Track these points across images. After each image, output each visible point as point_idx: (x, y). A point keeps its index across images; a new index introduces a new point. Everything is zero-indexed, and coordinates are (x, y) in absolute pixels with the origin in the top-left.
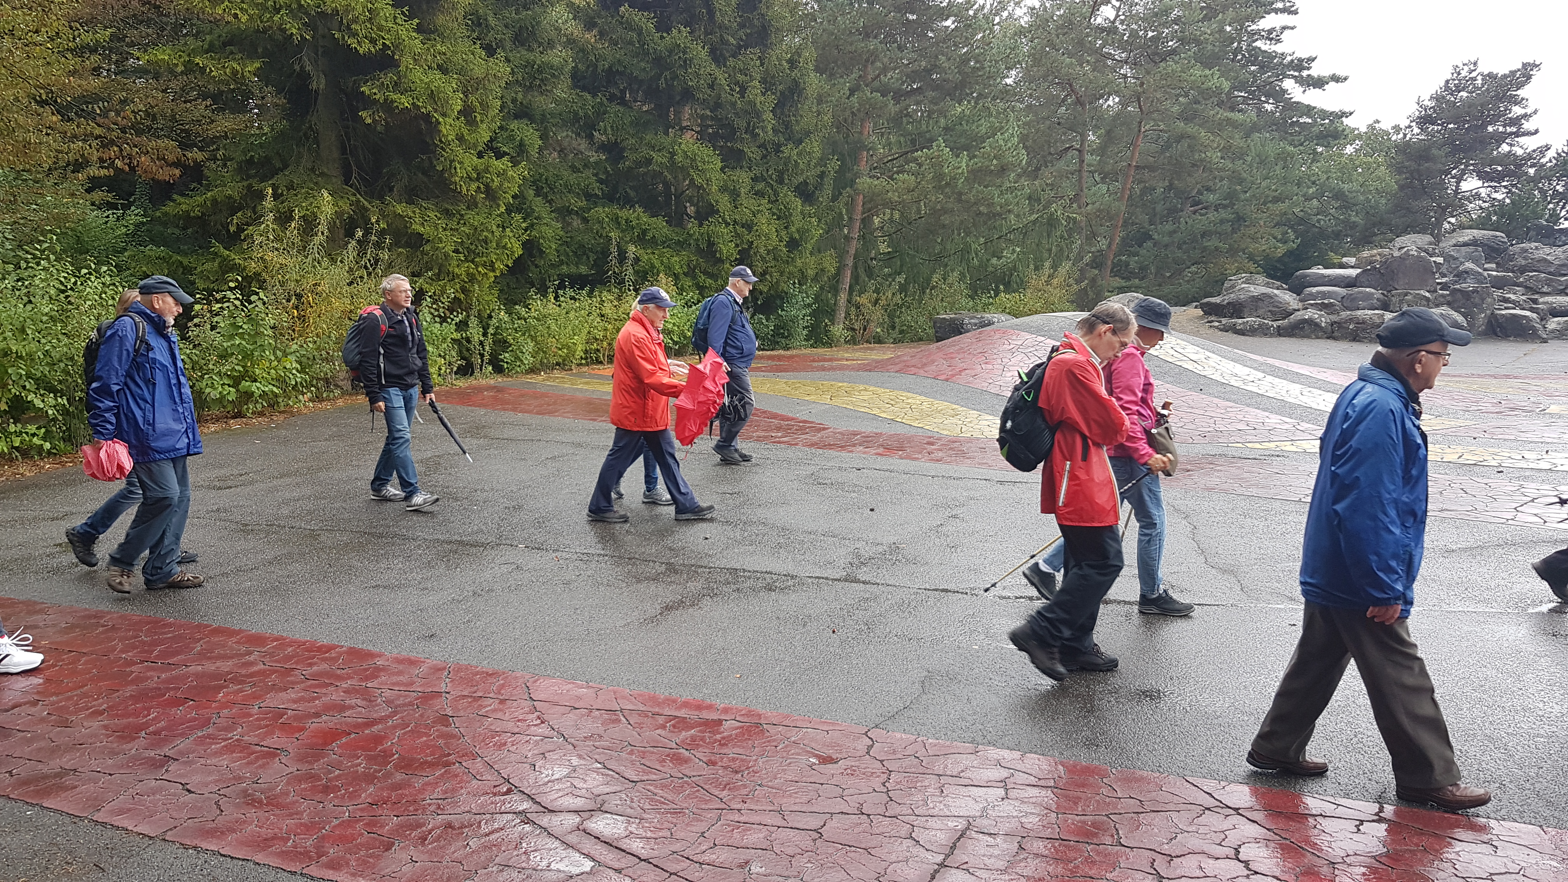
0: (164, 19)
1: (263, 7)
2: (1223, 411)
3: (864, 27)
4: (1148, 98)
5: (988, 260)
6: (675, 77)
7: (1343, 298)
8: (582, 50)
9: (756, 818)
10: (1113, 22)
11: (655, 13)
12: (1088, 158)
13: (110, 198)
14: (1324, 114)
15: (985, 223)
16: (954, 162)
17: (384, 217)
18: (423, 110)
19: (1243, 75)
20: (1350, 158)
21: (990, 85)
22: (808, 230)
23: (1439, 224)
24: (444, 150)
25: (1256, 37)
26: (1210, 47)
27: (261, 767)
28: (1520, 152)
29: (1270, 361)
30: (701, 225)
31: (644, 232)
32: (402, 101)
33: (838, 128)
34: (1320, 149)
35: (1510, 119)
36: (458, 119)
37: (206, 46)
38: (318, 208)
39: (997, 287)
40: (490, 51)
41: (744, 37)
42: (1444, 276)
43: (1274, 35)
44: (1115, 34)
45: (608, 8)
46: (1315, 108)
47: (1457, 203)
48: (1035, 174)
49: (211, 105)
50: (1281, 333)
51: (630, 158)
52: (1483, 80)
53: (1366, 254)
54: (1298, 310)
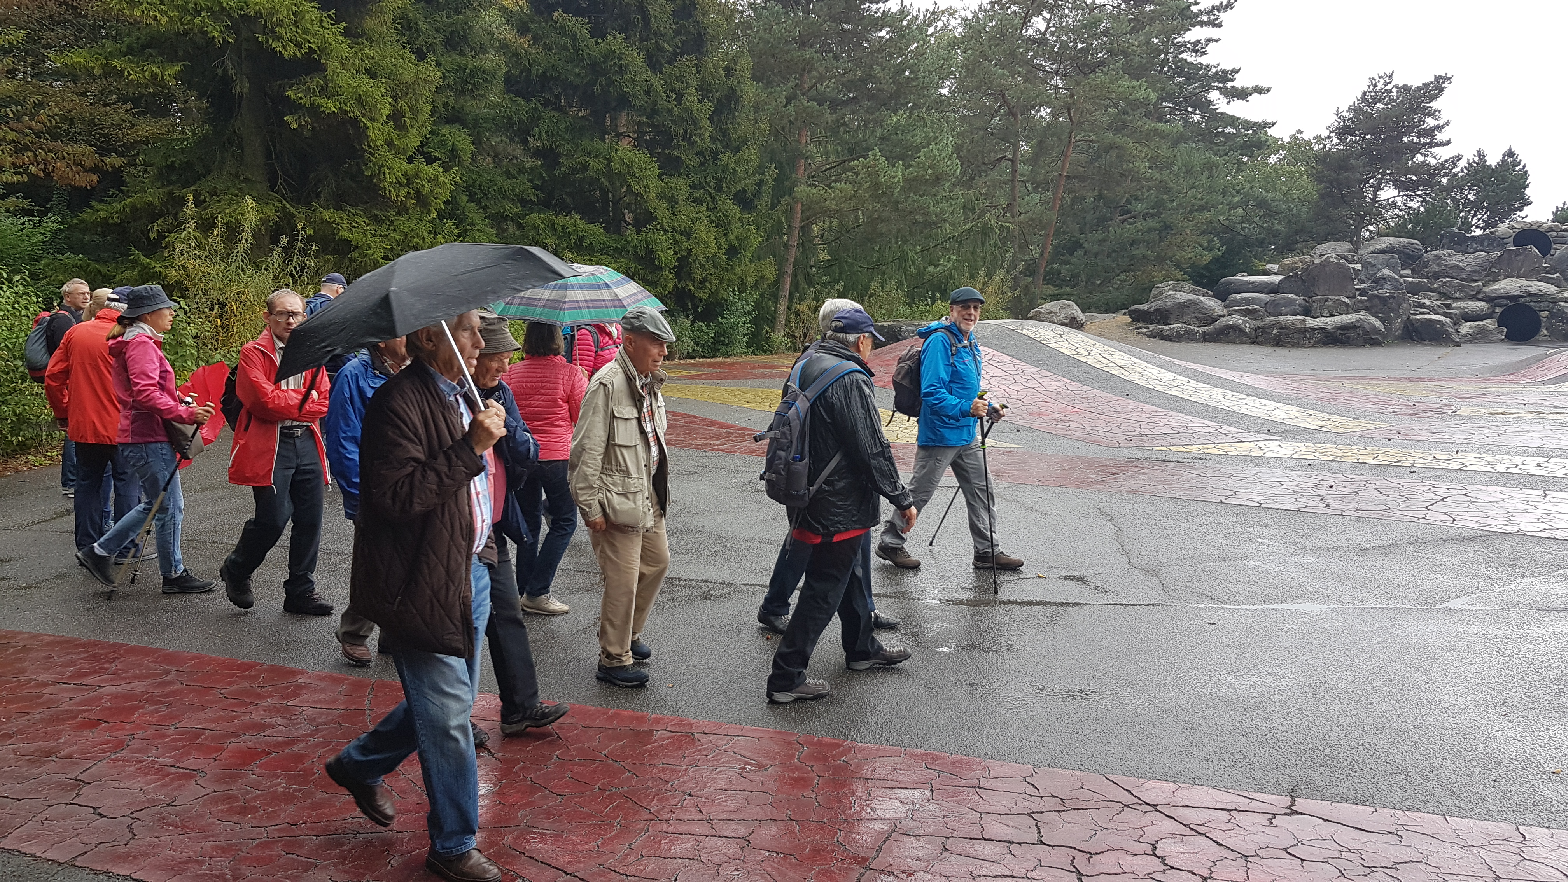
0: (82, 21)
1: (185, 10)
2: (1148, 416)
3: (799, 36)
4: (1077, 109)
5: (925, 268)
6: (610, 83)
7: (1266, 303)
8: (516, 55)
9: (684, 828)
10: (1044, 34)
11: (590, 18)
12: (1021, 168)
13: (25, 204)
14: (1247, 124)
15: (921, 232)
16: (890, 171)
17: (311, 223)
18: (350, 115)
19: (1171, 86)
20: (1274, 167)
21: (924, 96)
22: (746, 238)
23: (1358, 232)
24: (373, 155)
25: (1182, 49)
26: (1137, 59)
27: (176, 789)
28: (1433, 162)
29: (1194, 366)
30: (639, 232)
31: (581, 239)
32: (329, 105)
33: (775, 136)
34: (1245, 159)
35: (1424, 130)
36: (387, 123)
37: (124, 49)
38: (242, 214)
39: (934, 295)
40: (421, 56)
41: (680, 45)
42: (1363, 282)
43: (1199, 47)
44: (1046, 45)
45: (541, 13)
46: (1239, 118)
47: (1374, 211)
48: (969, 184)
49: (131, 109)
50: (1207, 338)
51: (566, 164)
52: (1397, 92)
53: (1288, 261)
54: (1223, 316)
